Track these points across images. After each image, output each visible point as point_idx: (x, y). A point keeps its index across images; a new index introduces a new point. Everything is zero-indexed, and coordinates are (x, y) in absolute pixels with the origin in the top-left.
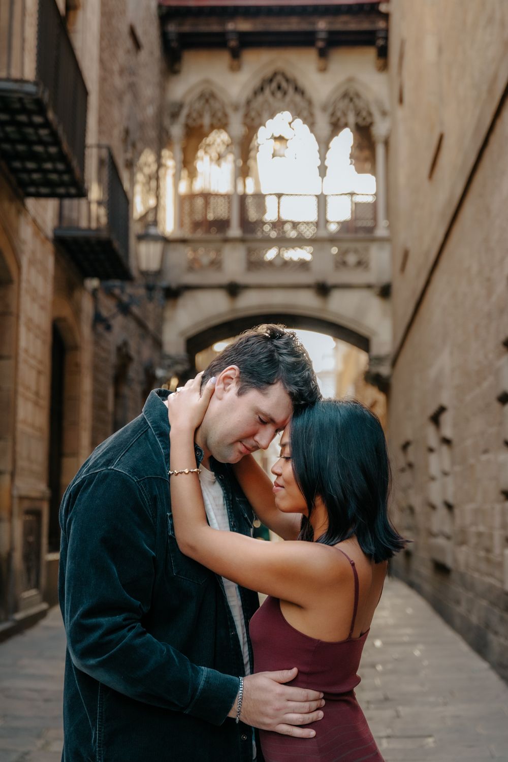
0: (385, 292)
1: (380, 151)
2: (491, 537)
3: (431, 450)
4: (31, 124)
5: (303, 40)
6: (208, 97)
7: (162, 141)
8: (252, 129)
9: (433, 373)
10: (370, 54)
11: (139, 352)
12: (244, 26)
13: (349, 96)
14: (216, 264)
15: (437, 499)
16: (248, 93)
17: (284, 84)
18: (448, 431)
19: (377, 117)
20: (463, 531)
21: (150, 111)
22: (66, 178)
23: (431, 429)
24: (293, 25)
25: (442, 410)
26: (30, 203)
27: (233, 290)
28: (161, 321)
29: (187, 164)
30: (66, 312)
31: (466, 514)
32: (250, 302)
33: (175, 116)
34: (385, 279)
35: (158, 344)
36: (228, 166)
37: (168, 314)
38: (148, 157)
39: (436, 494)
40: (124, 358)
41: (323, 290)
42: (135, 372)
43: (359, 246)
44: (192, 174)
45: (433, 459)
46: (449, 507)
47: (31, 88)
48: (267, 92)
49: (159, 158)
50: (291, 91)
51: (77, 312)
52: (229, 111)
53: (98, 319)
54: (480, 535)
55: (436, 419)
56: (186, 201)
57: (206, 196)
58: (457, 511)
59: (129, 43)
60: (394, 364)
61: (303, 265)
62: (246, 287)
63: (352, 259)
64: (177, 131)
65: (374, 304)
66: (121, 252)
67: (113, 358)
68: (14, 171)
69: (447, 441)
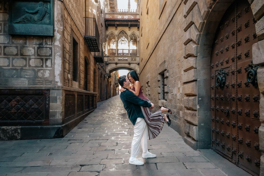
0: (138, 64)
1: (138, 43)
2: (156, 99)
3: (147, 87)
4: (94, 42)
5: (127, 25)
6: (112, 34)
7: (105, 41)
8: (118, 39)
9: (147, 76)
10: (137, 28)
11: (103, 73)
12: (118, 23)
13: (133, 34)
14: (114, 60)
15: (147, 94)
16: (118, 33)
17: (124, 32)
18: (149, 85)
19: (137, 38)
20: (152, 98)
21: (104, 36)
22: (97, 49)
23: (147, 84)
24: (125, 23)
25: (149, 82)
26: (91, 52)
27: (116, 64)
28: (106, 68)
29: (109, 45)
30: (95, 68)
31: (152, 96)
32: (119, 65)
33: (107, 37)
34: (139, 62)
35: (105, 72)
36: (115, 45)
37: (107, 67)
38: (104, 44)
39: (147, 93)
40: (102, 74)
41: (129, 64)
42: (103, 76)
43: (135, 57)
44: (110, 46)
45: (147, 88)
46: (149, 95)
47: (95, 38)
48: (121, 33)
49: (105, 44)
50: (125, 33)
51: (96, 67)
52: (115, 36)
53: (98, 68)
54: (154, 98)
55: (147, 83)
56: (109, 50)
57: (112, 49)
58: (151, 95)
59: (101, 26)
60: (140, 75)
61: (127, 60)
62: (118, 63)
63: (134, 59)
64: (107, 39)
65: (137, 66)
66: (103, 59)
67: (100, 74)
68: (90, 48)
69: (149, 86)
